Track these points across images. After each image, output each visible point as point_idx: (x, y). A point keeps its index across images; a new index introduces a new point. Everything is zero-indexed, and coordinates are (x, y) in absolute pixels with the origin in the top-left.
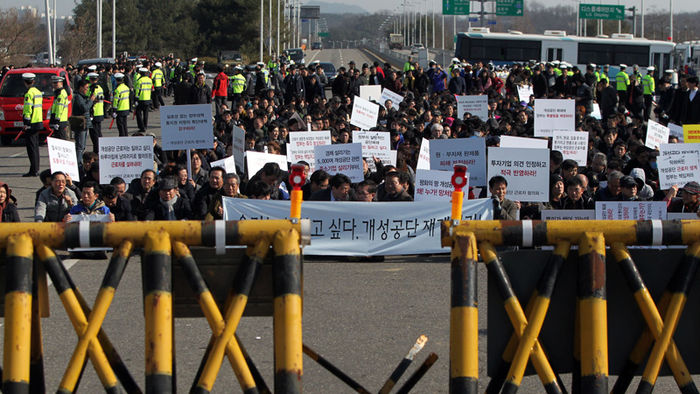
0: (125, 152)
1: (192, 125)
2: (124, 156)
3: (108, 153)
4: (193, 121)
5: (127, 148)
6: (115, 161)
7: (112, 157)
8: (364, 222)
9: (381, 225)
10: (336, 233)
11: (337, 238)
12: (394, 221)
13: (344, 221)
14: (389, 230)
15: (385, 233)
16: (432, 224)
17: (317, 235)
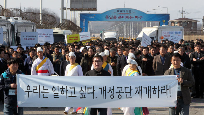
8: (99, 88)
9: (110, 90)
10: (83, 95)
11: (84, 98)
12: (118, 88)
13: (88, 88)
14: (115, 93)
15: (112, 95)
16: (140, 90)
17: (72, 96)
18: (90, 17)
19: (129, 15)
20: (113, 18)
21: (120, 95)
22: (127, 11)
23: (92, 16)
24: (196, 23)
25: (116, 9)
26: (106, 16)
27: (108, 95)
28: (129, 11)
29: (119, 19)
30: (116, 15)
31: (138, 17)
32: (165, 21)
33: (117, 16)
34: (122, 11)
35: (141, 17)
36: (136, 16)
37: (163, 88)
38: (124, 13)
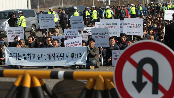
0: (15, 32)
1: (48, 20)
2: (15, 33)
3: (10, 32)
4: (49, 19)
5: (16, 31)
6: (12, 35)
7: (11, 33)
8: (47, 54)
9: (53, 55)
10: (39, 58)
11: (40, 60)
12: (57, 54)
13: (41, 54)
14: (55, 57)
15: (54, 58)
16: (68, 55)
17: (33, 59)
21: (58, 58)
27: (52, 58)
37: (80, 54)
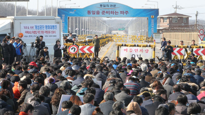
18: (70, 12)
19: (114, 10)
20: (96, 13)
22: (111, 5)
23: (72, 11)
24: (188, 18)
25: (100, 3)
26: (88, 11)
28: (114, 5)
29: (102, 14)
30: (99, 10)
31: (124, 13)
32: (153, 16)
33: (101, 11)
34: (106, 6)
35: (127, 12)
36: (121, 12)
38: (108, 7)
